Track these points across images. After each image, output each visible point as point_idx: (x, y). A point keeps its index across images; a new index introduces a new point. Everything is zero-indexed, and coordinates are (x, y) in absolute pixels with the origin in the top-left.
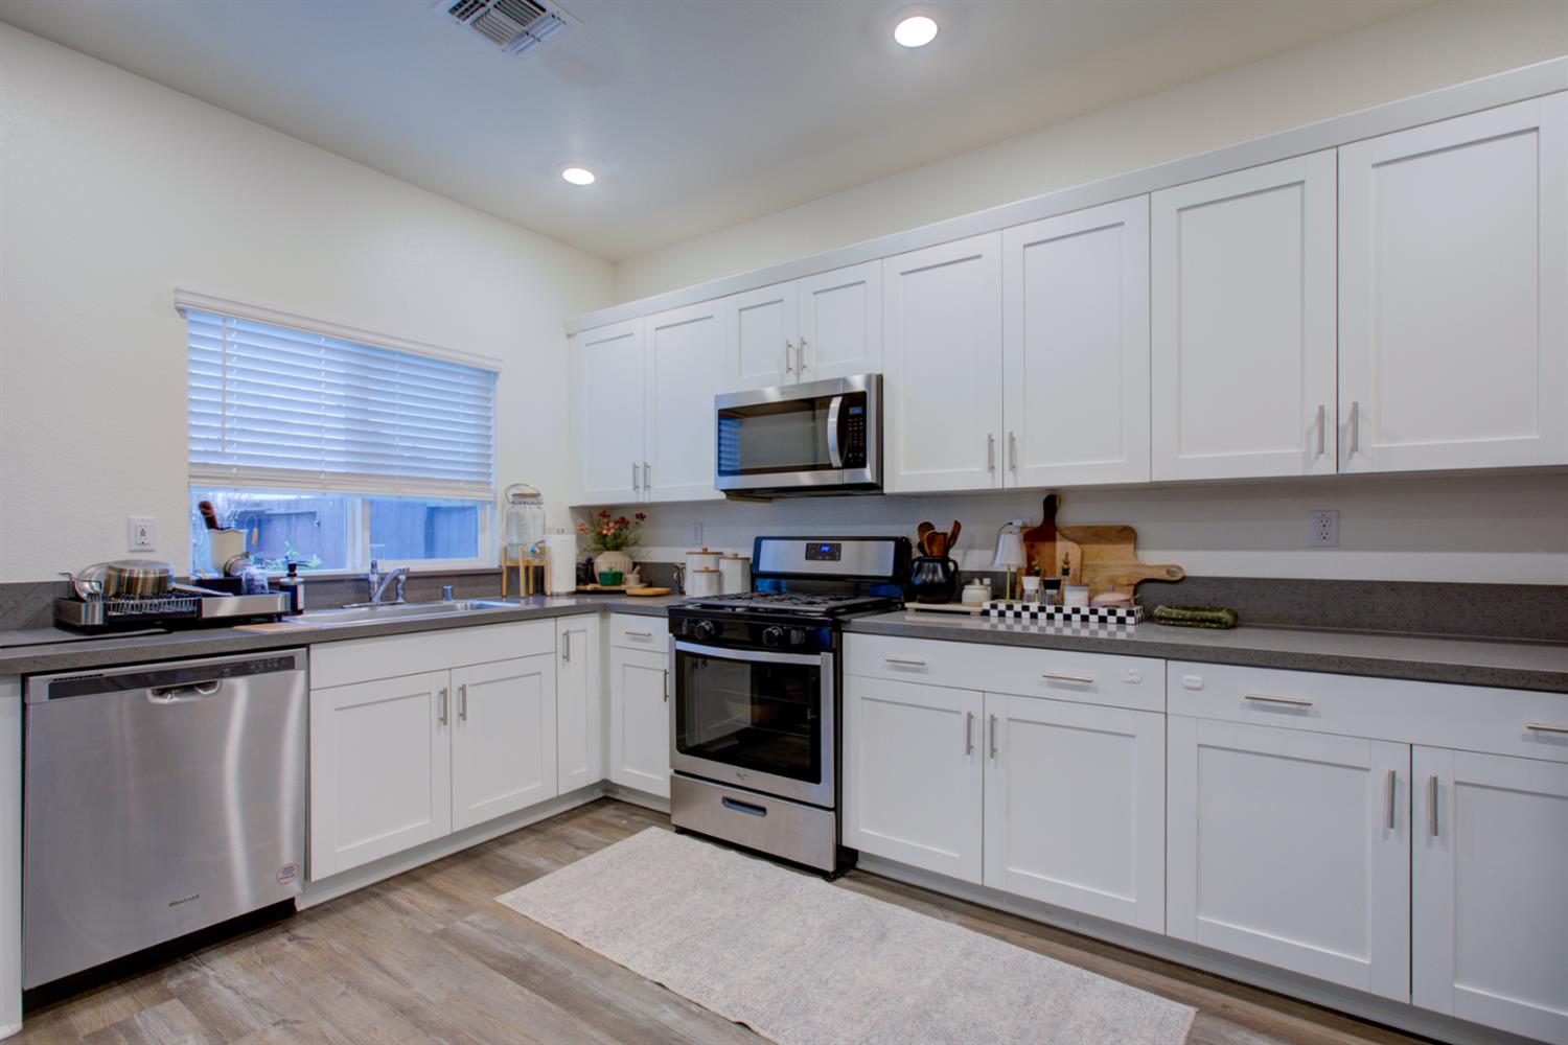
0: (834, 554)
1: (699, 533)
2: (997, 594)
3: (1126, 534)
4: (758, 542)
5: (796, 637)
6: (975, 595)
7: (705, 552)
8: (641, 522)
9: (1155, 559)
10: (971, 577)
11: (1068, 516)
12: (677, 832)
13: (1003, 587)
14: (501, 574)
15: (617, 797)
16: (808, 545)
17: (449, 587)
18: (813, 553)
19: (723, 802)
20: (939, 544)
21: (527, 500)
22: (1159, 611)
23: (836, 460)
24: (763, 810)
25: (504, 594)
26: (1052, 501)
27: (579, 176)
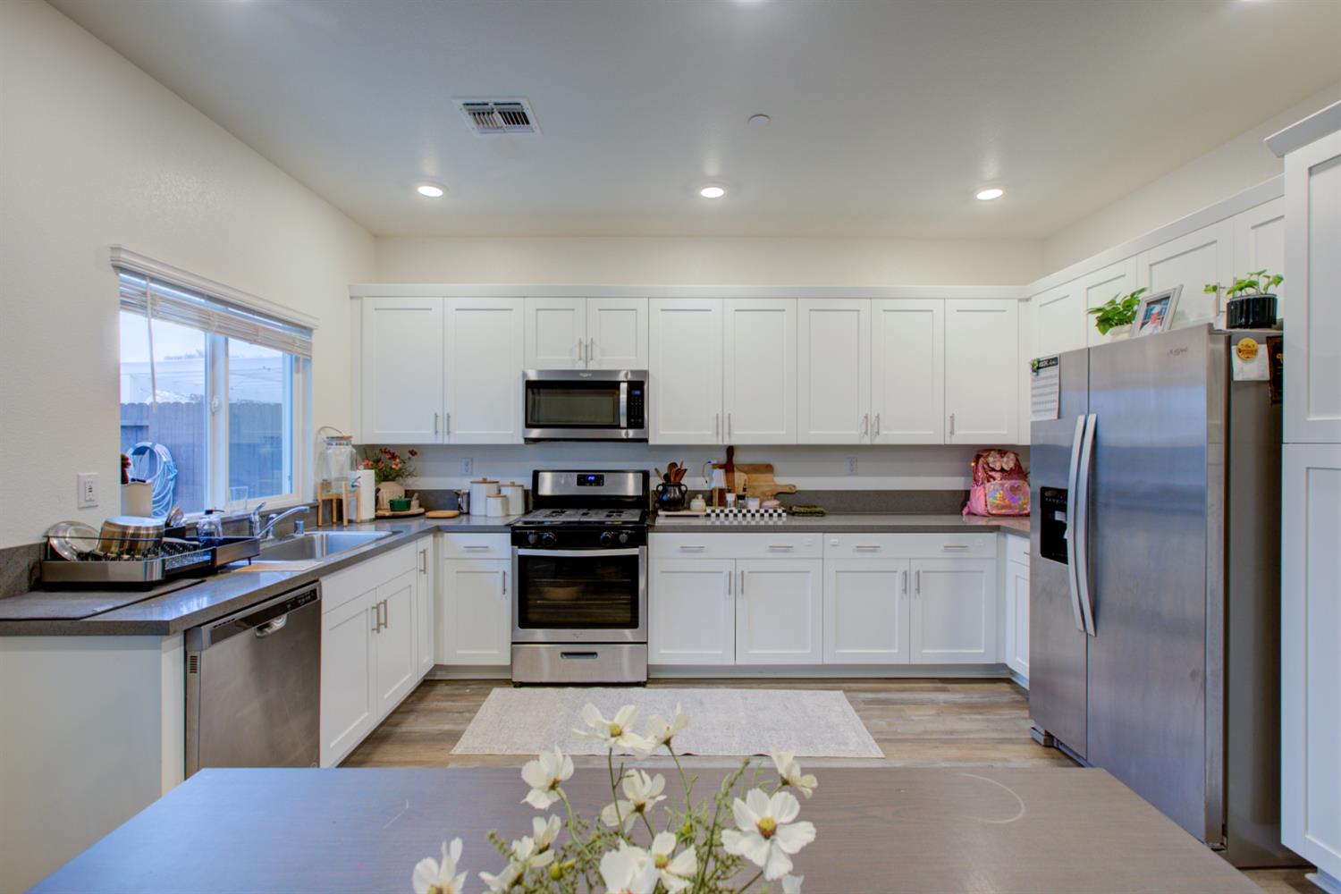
0: (599, 481)
1: (469, 466)
2: (709, 502)
3: (768, 468)
4: (536, 475)
5: (623, 537)
6: (698, 504)
7: (485, 481)
8: (413, 458)
9: (783, 481)
10: (695, 494)
11: (739, 459)
12: (515, 686)
13: (715, 498)
14: (318, 507)
15: (437, 678)
16: (578, 476)
17: (302, 522)
18: (583, 480)
19: (562, 656)
20: (674, 475)
21: (342, 442)
22: (794, 509)
23: (623, 422)
24: (594, 654)
25: (320, 524)
26: (730, 450)
27: (430, 191)
